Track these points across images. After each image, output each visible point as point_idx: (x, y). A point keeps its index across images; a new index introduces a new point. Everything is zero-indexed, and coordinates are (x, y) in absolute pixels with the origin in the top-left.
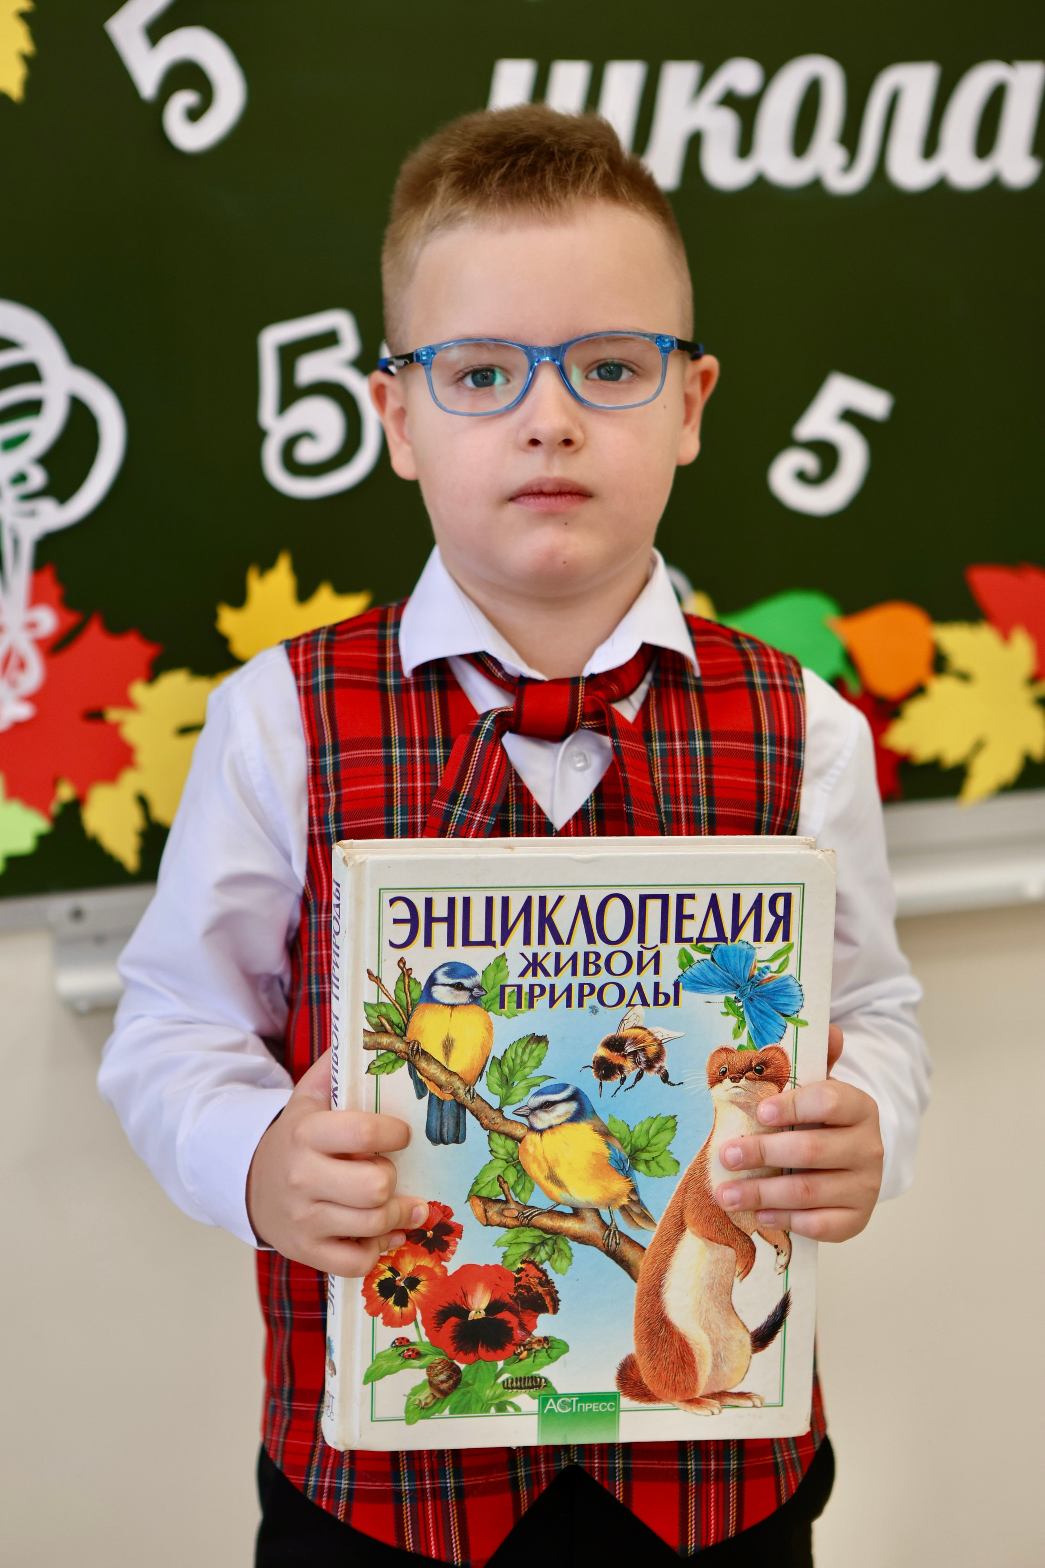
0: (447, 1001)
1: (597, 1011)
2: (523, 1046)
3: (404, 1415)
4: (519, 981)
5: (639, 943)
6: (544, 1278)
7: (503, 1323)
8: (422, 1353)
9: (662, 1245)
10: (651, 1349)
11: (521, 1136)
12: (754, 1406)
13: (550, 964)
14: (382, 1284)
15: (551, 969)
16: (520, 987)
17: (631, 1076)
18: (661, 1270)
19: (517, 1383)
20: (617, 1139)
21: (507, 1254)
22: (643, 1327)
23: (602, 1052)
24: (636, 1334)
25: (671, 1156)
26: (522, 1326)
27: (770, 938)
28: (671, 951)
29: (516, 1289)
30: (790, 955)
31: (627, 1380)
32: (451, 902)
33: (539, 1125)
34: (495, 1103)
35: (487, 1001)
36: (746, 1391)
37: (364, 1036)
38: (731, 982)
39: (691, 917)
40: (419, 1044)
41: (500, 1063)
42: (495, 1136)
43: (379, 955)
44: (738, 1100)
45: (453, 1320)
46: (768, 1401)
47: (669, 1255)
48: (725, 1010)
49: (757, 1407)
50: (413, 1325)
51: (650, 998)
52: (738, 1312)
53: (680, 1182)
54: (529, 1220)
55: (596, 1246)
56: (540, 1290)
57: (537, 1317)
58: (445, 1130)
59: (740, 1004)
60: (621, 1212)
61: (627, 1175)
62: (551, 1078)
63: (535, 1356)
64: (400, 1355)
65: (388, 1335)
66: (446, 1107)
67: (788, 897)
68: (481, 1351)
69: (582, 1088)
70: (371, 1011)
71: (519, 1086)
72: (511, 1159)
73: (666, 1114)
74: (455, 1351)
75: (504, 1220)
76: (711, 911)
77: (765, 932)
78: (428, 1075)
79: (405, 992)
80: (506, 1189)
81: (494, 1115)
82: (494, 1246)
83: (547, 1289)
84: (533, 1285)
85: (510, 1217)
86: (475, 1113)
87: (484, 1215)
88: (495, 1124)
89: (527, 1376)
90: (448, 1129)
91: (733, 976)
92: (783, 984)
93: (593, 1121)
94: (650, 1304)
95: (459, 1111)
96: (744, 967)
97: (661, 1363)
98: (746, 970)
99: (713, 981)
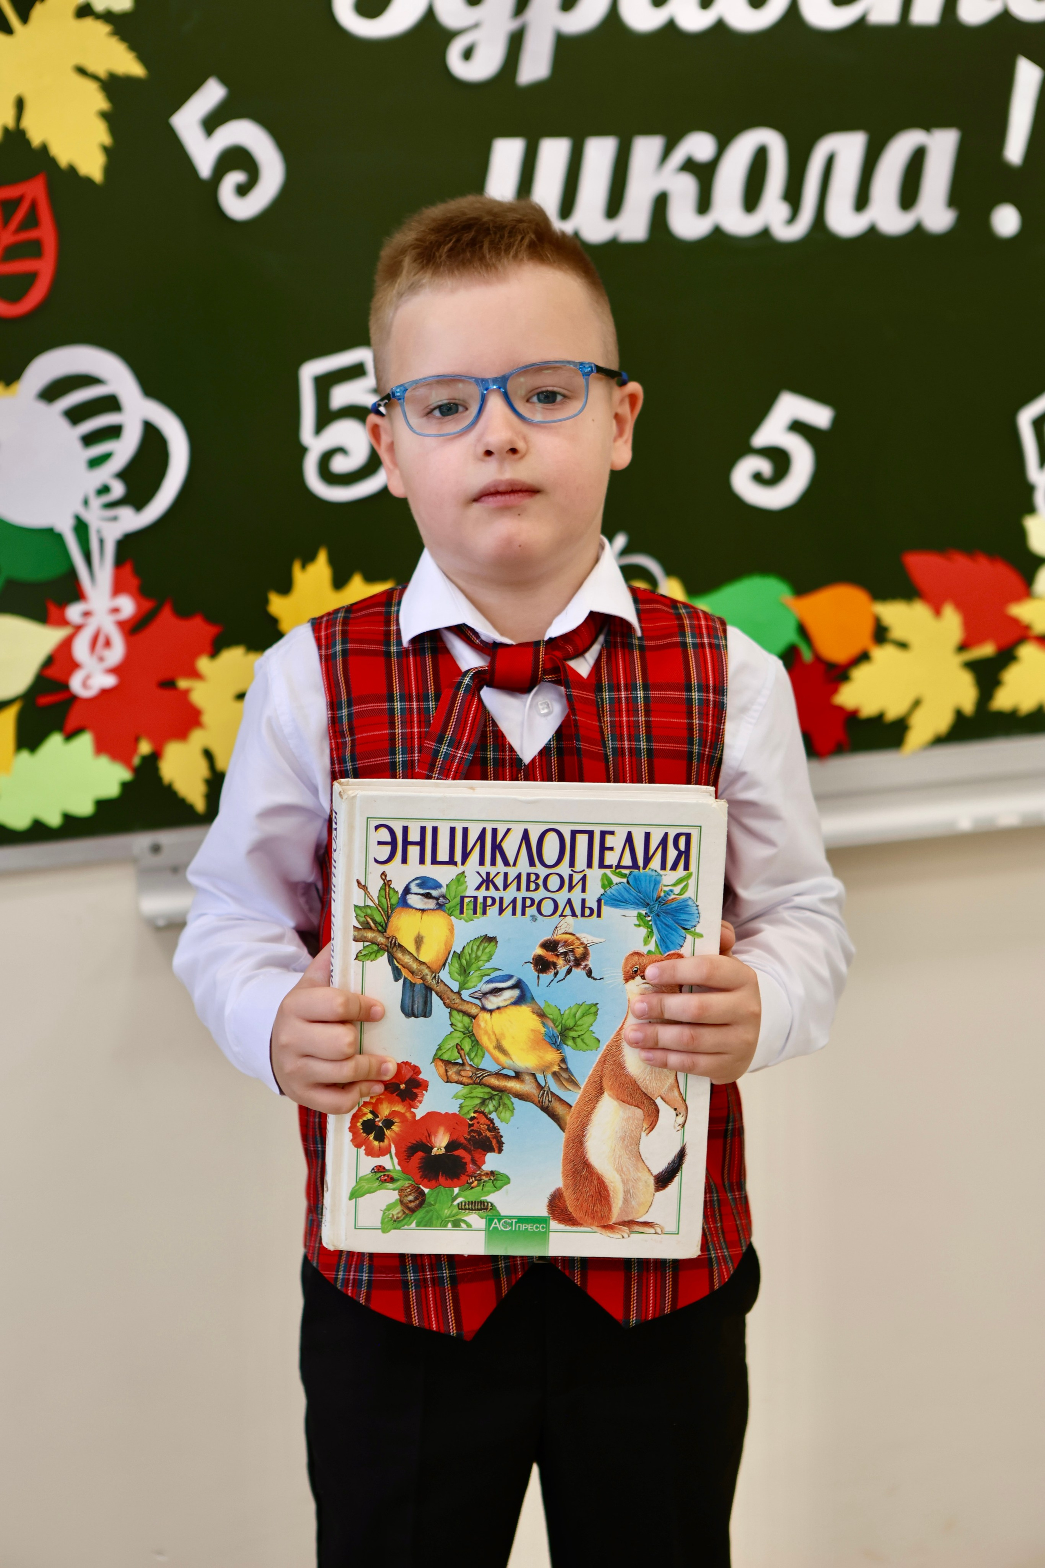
0: (418, 907)
1: (536, 919)
2: (478, 944)
3: (380, 1225)
4: (475, 893)
5: (570, 867)
6: (492, 1125)
7: (459, 1159)
8: (395, 1178)
9: (585, 1104)
10: (575, 1184)
11: (475, 1014)
12: (656, 1233)
13: (499, 881)
14: (364, 1124)
15: (501, 886)
16: (476, 898)
17: (563, 971)
18: (584, 1124)
19: (469, 1205)
20: (551, 1019)
21: (463, 1105)
22: (569, 1167)
23: (540, 951)
24: (563, 1172)
25: (594, 1035)
26: (474, 1162)
27: (674, 867)
28: (595, 875)
29: (469, 1133)
30: (689, 881)
31: (556, 1207)
32: (423, 830)
33: (489, 1006)
34: (455, 987)
35: (450, 908)
36: (650, 1221)
37: (354, 931)
38: (642, 901)
39: (611, 849)
40: (396, 939)
41: (459, 956)
42: (455, 1013)
43: (366, 869)
44: (647, 993)
45: (420, 1154)
47: (590, 1112)
48: (637, 923)
50: (388, 1156)
51: (578, 911)
53: (600, 1056)
54: (481, 1080)
55: (533, 1102)
56: (488, 1134)
57: (485, 1155)
58: (416, 1006)
59: (649, 918)
60: (553, 1077)
61: (558, 1048)
62: (499, 970)
63: (483, 1185)
64: (378, 1179)
65: (370, 1163)
66: (417, 989)
67: (688, 836)
68: (441, 1179)
70: (359, 912)
71: (474, 975)
72: (467, 1032)
73: (589, 1002)
74: (421, 1178)
75: (461, 1079)
76: (627, 845)
77: (670, 862)
78: (403, 964)
79: (386, 898)
80: (463, 1055)
81: (454, 997)
82: (452, 1098)
83: (494, 1134)
84: (483, 1131)
85: (466, 1077)
86: (439, 995)
87: (445, 1074)
88: (455, 1003)
89: (477, 1201)
90: (418, 1006)
91: (644, 896)
92: (683, 904)
93: (532, 1005)
94: (574, 1150)
95: (427, 992)
96: (653, 889)
97: (583, 1196)
98: (655, 892)
99: (628, 899)
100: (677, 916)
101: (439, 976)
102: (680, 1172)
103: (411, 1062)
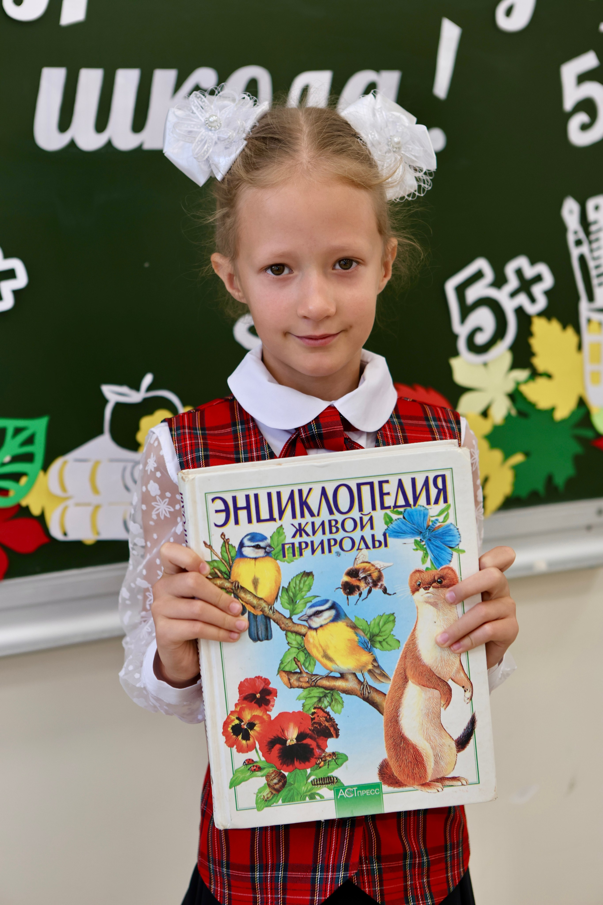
0: (251, 556)
1: (340, 555)
2: (299, 578)
3: (255, 805)
4: (292, 541)
5: (359, 511)
6: (328, 717)
7: (307, 746)
8: (262, 767)
9: (396, 692)
10: (397, 754)
11: (305, 633)
12: (462, 785)
13: (309, 529)
14: (233, 728)
15: (310, 532)
17: (365, 591)
18: (396, 707)
19: (319, 781)
20: (361, 630)
21: (305, 704)
22: (391, 741)
23: (346, 579)
24: (386, 746)
25: (395, 637)
26: (319, 747)
27: (436, 502)
28: (379, 515)
29: (313, 725)
30: (449, 511)
31: (385, 774)
32: (247, 497)
33: (314, 625)
34: (287, 614)
35: (275, 554)
38: (416, 530)
39: (388, 494)
40: (238, 583)
41: (287, 590)
42: (289, 634)
43: (209, 532)
44: (430, 601)
45: (278, 746)
46: (470, 781)
48: (415, 547)
49: (464, 785)
50: (254, 751)
51: (370, 544)
53: (401, 653)
54: (315, 683)
55: (356, 695)
56: (327, 724)
57: (327, 740)
58: (260, 633)
59: (423, 543)
60: (369, 674)
61: (370, 651)
62: (318, 596)
63: (328, 764)
64: (249, 769)
65: (241, 758)
66: (259, 619)
67: (443, 477)
68: (297, 763)
71: (300, 603)
72: (301, 647)
73: (388, 613)
74: (281, 764)
75: (301, 684)
76: (400, 489)
77: (433, 499)
79: (227, 552)
80: (300, 665)
81: (287, 621)
82: (296, 700)
83: (331, 723)
84: (322, 722)
85: (304, 682)
86: (276, 621)
87: (288, 682)
88: (288, 627)
89: (325, 777)
90: (262, 632)
91: (418, 527)
92: (447, 529)
93: (346, 620)
94: (392, 728)
96: (423, 521)
97: (404, 763)
98: (425, 522)
99: (406, 531)
100: (443, 539)
101: (274, 607)
102: (474, 735)
103: (261, 676)
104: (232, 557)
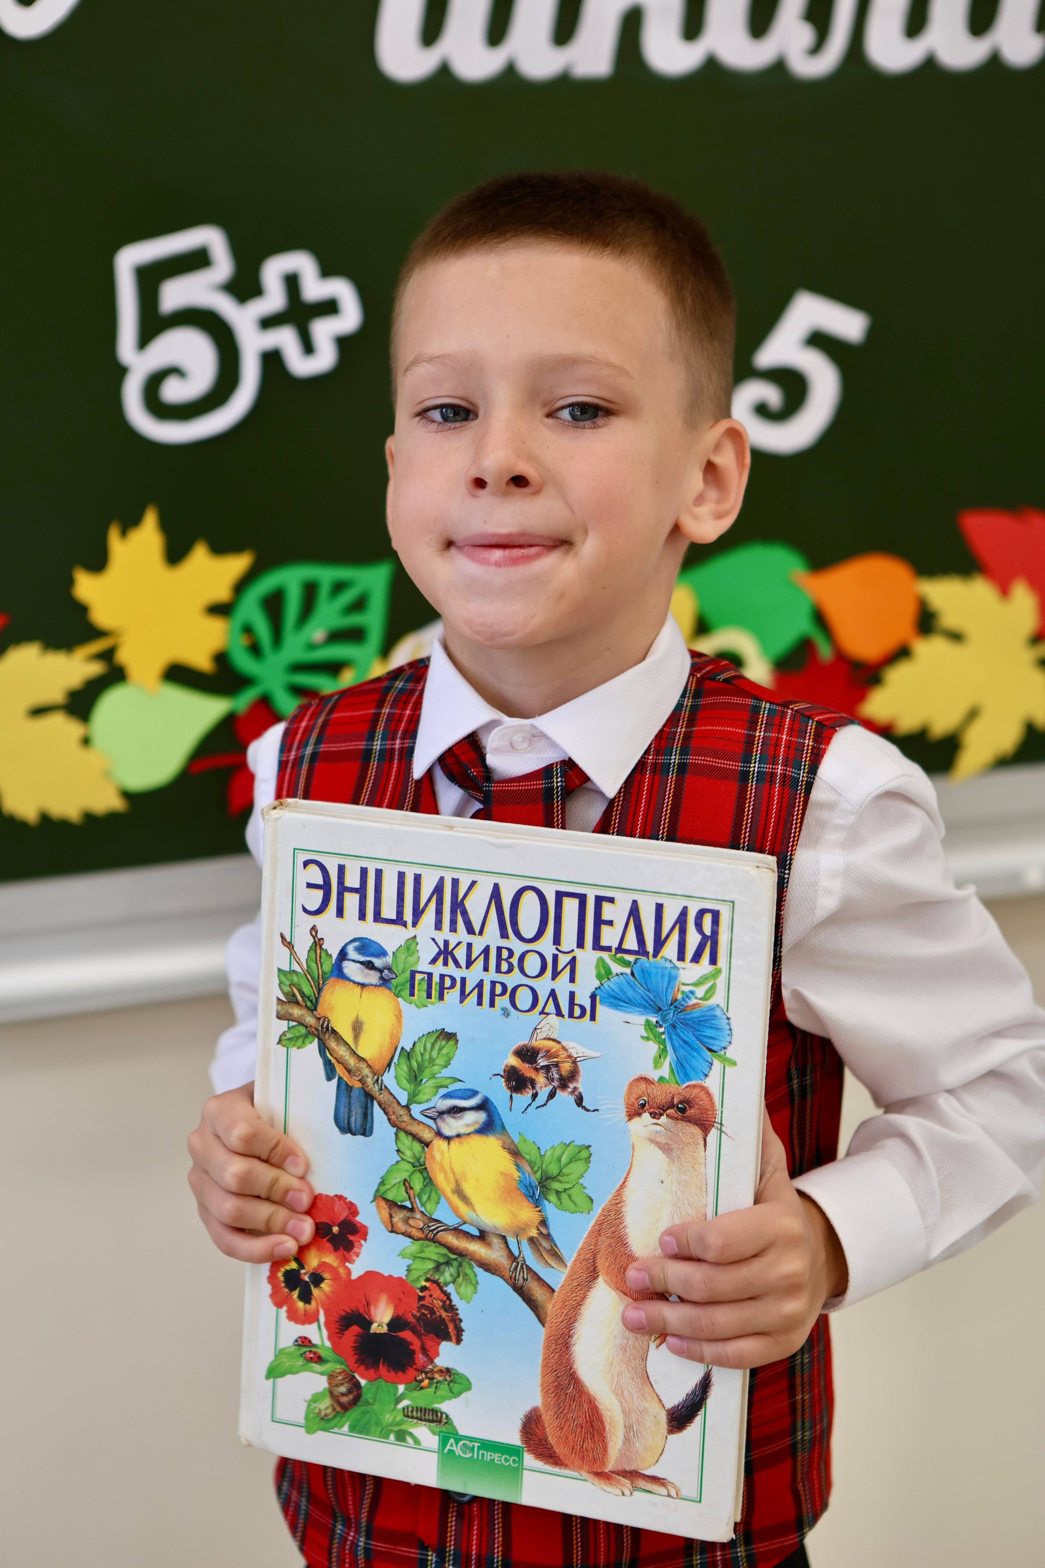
0: (357, 980)
1: (508, 1014)
2: (432, 1041)
3: (304, 1422)
4: (430, 969)
5: (554, 944)
6: (448, 1302)
7: (405, 1344)
8: (324, 1358)
9: (572, 1291)
10: (558, 1405)
11: (428, 1140)
12: (669, 1495)
13: (461, 954)
14: (287, 1275)
15: (463, 961)
17: (543, 1093)
18: (570, 1318)
19: (417, 1413)
20: (527, 1161)
21: (411, 1268)
22: (551, 1378)
23: (513, 1061)
24: (542, 1385)
25: (584, 1190)
26: (425, 1351)
27: (696, 958)
28: (587, 958)
29: (420, 1308)
30: (717, 981)
31: (532, 1435)
32: (364, 872)
33: (447, 1132)
34: (403, 1098)
35: (397, 986)
36: (660, 1475)
37: (278, 1004)
38: (652, 1003)
39: (610, 923)
40: (329, 1021)
41: (408, 1055)
42: (402, 1135)
43: (292, 919)
44: (658, 1139)
45: (355, 1329)
46: (684, 1493)
47: (578, 1305)
48: (645, 1034)
49: (673, 1498)
50: (315, 1325)
51: (564, 1008)
52: (652, 1383)
53: (592, 1222)
54: (435, 1235)
55: (502, 1277)
56: (444, 1314)
57: (440, 1343)
58: (353, 1119)
59: (662, 1030)
60: (529, 1244)
61: (537, 1204)
63: (436, 1387)
64: (301, 1355)
65: (292, 1331)
66: (354, 1094)
67: (716, 915)
68: (383, 1369)
69: (492, 1098)
70: (283, 978)
71: (428, 1084)
72: (418, 1164)
73: (579, 1142)
74: (356, 1363)
75: (410, 1230)
76: (632, 919)
77: (690, 952)
78: (337, 1057)
79: (316, 963)
80: (412, 1196)
81: (402, 1112)
82: (398, 1256)
83: (450, 1315)
84: (437, 1308)
85: (415, 1228)
86: (383, 1107)
87: (389, 1220)
88: (402, 1121)
89: (427, 1408)
90: (356, 1119)
91: (655, 997)
92: (709, 1013)
93: (502, 1136)
94: (558, 1354)
95: (367, 1101)
96: (667, 988)
97: (569, 1424)
98: (669, 991)
99: (632, 999)
100: (700, 1031)
102: (703, 1409)
103: (345, 1196)
104: (323, 973)
